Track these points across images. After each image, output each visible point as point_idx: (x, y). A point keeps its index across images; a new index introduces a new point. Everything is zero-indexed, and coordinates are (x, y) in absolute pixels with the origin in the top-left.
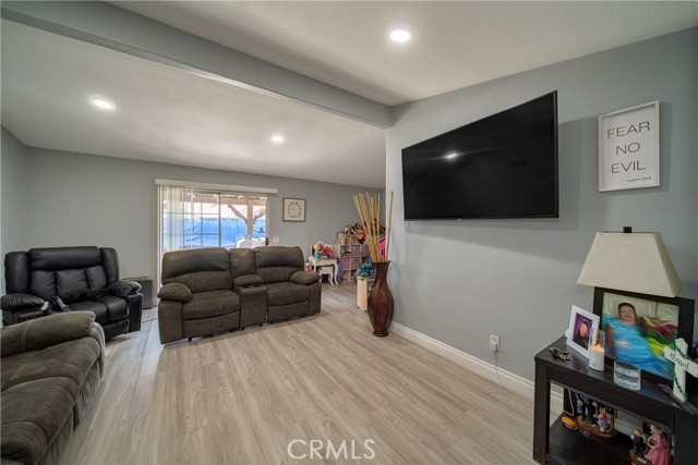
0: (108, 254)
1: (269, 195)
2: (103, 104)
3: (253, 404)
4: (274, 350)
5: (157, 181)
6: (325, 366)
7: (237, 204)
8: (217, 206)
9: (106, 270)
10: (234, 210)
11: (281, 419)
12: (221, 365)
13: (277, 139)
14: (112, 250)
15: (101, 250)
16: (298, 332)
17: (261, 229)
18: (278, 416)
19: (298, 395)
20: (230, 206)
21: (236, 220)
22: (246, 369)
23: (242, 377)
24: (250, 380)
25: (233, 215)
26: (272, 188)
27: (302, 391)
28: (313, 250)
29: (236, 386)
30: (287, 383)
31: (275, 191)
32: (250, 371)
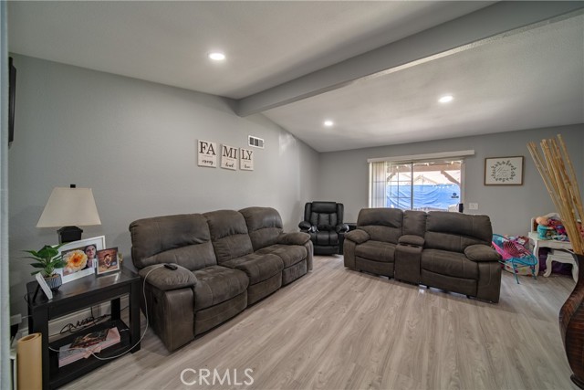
0: (340, 207)
1: (464, 158)
2: (328, 123)
3: (347, 329)
4: (403, 307)
5: (369, 160)
6: (433, 350)
7: (450, 169)
8: (409, 174)
9: (337, 216)
10: (447, 176)
11: (350, 352)
12: (359, 295)
13: (446, 99)
14: (342, 205)
15: (337, 205)
16: (445, 306)
17: (455, 194)
18: (351, 348)
19: (380, 350)
20: (443, 173)
21: (450, 185)
22: (369, 307)
23: (361, 310)
24: (363, 314)
25: (446, 181)
26: (467, 149)
27: (385, 350)
28: (536, 225)
29: (353, 312)
30: (383, 336)
31: (471, 152)
32: (370, 309)
